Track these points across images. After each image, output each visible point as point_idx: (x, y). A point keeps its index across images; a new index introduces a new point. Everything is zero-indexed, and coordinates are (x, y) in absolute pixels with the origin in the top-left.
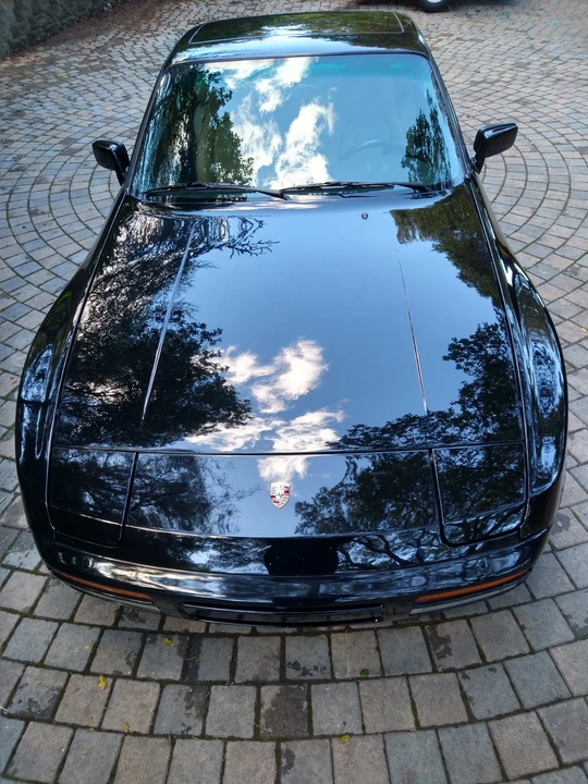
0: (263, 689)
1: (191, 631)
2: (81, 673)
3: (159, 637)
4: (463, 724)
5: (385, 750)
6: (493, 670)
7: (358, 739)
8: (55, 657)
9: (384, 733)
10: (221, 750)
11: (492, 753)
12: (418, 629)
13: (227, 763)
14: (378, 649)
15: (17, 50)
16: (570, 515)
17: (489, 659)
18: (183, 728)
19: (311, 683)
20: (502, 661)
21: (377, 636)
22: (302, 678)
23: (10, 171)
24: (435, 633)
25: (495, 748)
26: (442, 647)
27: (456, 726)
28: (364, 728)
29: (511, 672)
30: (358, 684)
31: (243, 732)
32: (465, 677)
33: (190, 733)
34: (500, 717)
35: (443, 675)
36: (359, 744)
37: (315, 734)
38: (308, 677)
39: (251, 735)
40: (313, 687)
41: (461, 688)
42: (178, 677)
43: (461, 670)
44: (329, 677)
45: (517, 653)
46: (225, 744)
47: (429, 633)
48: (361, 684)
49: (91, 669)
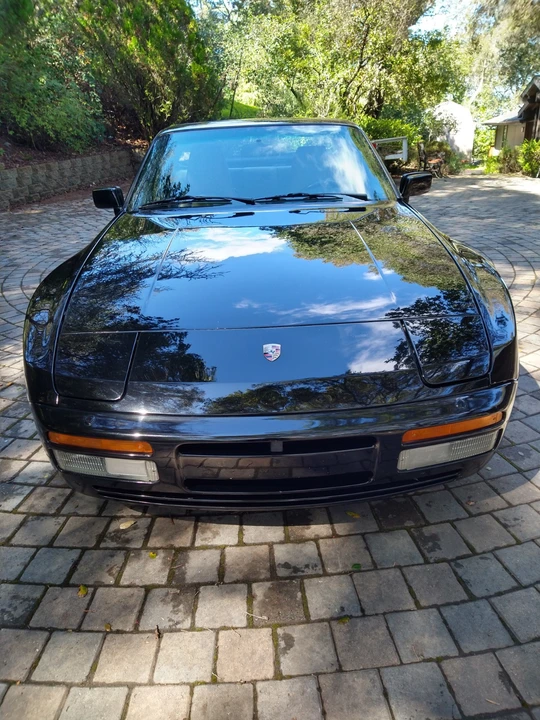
0: (254, 585)
1: (177, 546)
2: (60, 586)
3: (143, 552)
4: (463, 602)
5: (388, 628)
6: (486, 558)
7: (358, 620)
8: (32, 574)
9: (384, 614)
10: (213, 639)
11: (499, 622)
12: (405, 532)
13: (220, 649)
14: (367, 548)
16: (529, 448)
17: (478, 550)
18: (171, 623)
19: (302, 578)
20: (492, 551)
21: (365, 540)
22: (294, 574)
23: (6, 266)
24: (422, 534)
25: (500, 619)
26: (430, 544)
27: (456, 603)
28: (363, 610)
29: (503, 559)
30: (351, 576)
31: (237, 621)
32: (460, 566)
33: (178, 626)
34: (500, 594)
35: (436, 565)
36: (360, 624)
37: (312, 619)
38: (300, 574)
39: (244, 624)
40: (305, 581)
41: (456, 573)
42: (164, 581)
43: (452, 560)
44: (321, 572)
45: (504, 544)
46: (217, 633)
47: (416, 534)
48: (355, 575)
49: (71, 582)
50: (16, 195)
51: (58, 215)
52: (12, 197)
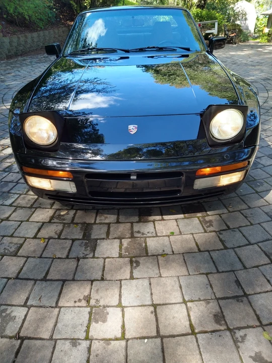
0: (123, 240)
1: (87, 222)
2: (33, 238)
3: (71, 225)
4: (222, 249)
5: (184, 259)
6: (235, 231)
7: (170, 256)
8: (19, 233)
9: (183, 253)
10: (103, 262)
11: (238, 259)
12: (197, 219)
13: (106, 266)
14: (178, 226)
15: (9, 57)
16: (263, 181)
17: (231, 227)
18: (84, 255)
19: (146, 237)
20: (238, 228)
21: (177, 222)
22: (142, 236)
23: (4, 89)
24: (205, 220)
25: (238, 257)
26: (208, 224)
27: (218, 250)
28: (173, 252)
29: (243, 232)
30: (169, 237)
31: (114, 255)
32: (221, 234)
33: (87, 256)
34: (240, 247)
35: (210, 233)
36: (171, 258)
37: (149, 255)
38: (145, 236)
39: (118, 256)
40: (147, 239)
41: (219, 237)
42: (81, 237)
43: (218, 231)
44: (155, 235)
45: (244, 225)
46: (105, 260)
47: (202, 220)
48: (171, 237)
49: (37, 237)
50: (9, 52)
51: (31, 62)
52: (7, 53)
